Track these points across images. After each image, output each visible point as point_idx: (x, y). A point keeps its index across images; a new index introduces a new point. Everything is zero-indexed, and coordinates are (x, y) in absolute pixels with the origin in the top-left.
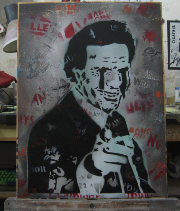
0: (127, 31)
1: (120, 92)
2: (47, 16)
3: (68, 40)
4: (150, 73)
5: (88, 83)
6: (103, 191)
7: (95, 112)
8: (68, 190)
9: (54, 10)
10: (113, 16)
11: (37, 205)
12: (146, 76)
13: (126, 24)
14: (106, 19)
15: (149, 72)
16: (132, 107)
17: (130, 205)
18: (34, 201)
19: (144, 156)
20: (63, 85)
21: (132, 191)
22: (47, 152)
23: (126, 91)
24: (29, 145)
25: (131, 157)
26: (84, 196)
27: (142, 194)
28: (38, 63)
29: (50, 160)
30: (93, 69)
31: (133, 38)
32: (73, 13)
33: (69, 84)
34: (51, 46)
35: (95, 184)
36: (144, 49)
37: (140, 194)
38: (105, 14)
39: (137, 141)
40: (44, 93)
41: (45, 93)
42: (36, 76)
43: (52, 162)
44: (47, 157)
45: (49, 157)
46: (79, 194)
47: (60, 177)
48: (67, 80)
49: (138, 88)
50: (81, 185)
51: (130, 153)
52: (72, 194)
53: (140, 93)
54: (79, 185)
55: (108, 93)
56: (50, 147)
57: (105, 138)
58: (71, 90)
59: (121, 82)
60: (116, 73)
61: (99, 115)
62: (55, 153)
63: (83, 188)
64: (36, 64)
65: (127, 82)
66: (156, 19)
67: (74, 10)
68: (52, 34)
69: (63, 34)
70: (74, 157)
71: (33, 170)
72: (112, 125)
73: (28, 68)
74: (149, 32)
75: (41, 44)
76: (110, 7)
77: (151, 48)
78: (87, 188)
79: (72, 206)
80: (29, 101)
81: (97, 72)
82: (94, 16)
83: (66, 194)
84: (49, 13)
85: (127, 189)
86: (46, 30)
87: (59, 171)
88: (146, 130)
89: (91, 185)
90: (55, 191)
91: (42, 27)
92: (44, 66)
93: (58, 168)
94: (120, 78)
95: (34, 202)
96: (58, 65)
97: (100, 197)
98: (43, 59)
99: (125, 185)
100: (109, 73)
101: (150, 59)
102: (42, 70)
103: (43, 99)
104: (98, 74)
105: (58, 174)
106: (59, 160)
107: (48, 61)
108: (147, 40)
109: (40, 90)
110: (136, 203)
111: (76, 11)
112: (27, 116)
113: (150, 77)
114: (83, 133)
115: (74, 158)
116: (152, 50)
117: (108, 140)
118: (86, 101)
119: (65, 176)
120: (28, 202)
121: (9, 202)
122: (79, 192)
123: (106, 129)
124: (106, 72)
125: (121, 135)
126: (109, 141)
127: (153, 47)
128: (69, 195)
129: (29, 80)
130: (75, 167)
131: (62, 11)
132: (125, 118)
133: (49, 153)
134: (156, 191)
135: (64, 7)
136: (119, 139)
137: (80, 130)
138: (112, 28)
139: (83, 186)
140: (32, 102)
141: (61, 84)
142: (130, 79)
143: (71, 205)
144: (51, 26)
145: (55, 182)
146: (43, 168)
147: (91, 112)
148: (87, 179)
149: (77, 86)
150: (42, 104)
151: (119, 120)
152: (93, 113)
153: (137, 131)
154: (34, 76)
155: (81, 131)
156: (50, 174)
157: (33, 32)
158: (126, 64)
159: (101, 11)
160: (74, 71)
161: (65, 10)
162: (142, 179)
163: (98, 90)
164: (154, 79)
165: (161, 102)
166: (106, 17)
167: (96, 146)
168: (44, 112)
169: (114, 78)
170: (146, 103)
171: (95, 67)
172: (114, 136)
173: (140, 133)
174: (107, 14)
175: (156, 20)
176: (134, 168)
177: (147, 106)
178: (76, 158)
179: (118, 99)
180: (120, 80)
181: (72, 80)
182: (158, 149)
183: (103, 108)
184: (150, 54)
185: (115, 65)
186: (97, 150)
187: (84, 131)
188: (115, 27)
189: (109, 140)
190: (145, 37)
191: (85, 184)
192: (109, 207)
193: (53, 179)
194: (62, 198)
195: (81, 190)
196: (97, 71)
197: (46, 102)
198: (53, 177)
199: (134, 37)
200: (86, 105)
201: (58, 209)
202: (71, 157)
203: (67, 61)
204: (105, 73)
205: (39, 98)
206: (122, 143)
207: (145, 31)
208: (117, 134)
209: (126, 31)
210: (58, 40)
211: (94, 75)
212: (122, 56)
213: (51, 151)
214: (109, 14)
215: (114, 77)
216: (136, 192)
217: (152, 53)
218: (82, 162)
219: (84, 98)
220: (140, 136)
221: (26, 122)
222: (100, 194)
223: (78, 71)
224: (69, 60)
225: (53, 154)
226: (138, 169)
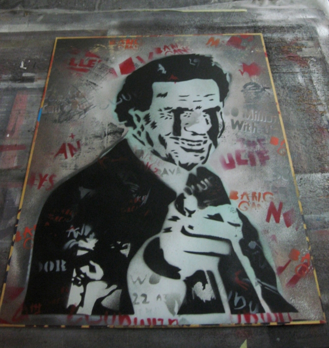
0: (215, 65)
1: (208, 139)
2: (96, 50)
3: (125, 76)
4: (257, 114)
5: (154, 128)
6: (183, 310)
7: (165, 169)
8: (109, 307)
9: (107, 45)
10: (192, 50)
12: (251, 118)
13: (212, 58)
14: (183, 53)
15: (254, 112)
16: (231, 160)
19: (263, 239)
20: (112, 131)
21: (247, 308)
22: (72, 233)
23: (219, 137)
25: (238, 241)
26: (142, 322)
27: (269, 315)
28: (75, 103)
29: (77, 247)
30: (163, 110)
31: (225, 72)
32: (134, 47)
33: (123, 130)
34: (97, 84)
35: (166, 296)
36: (244, 84)
37: (265, 315)
38: (180, 47)
39: (245, 213)
40: (78, 143)
41: (80, 142)
42: (69, 120)
43: (80, 253)
44: (71, 243)
45: (76, 243)
46: (132, 317)
47: (94, 280)
48: (120, 124)
49: (240, 134)
50: (136, 298)
51: (236, 235)
52: (117, 317)
53: (243, 140)
54: (133, 298)
56: (78, 225)
57: (185, 210)
58: (125, 138)
59: (210, 126)
60: (200, 114)
61: (172, 173)
62: (88, 236)
63: (141, 303)
64: (71, 105)
65: (219, 125)
66: (257, 51)
68: (101, 70)
69: (117, 69)
70: (125, 243)
71: (41, 268)
72: (197, 189)
73: (58, 109)
74: (249, 65)
75: (83, 81)
77: (255, 83)
78: (148, 302)
80: (52, 154)
81: (169, 114)
82: (165, 50)
83: (103, 317)
84: (98, 48)
85: (236, 304)
86: (92, 65)
87: (92, 269)
88: (262, 195)
89: (159, 297)
90: (80, 311)
91: (86, 62)
92: (83, 107)
93: (92, 263)
94: (207, 121)
96: (106, 106)
97: (177, 323)
98: (84, 99)
99: (230, 297)
100: (188, 115)
101: (254, 96)
102: (80, 113)
103: (76, 151)
104: (172, 116)
105: (91, 275)
106: (94, 248)
107: (90, 101)
108: (246, 74)
109: (73, 138)
111: (137, 45)
112: (43, 176)
113: (257, 119)
114: (143, 202)
115: (124, 245)
116: (256, 86)
117: (191, 213)
118: (150, 153)
119: (104, 279)
122: (132, 312)
123: (186, 195)
124: (183, 113)
125: (215, 205)
126: (193, 215)
127: (257, 82)
128: (110, 317)
129: (58, 125)
131: (118, 46)
133: (76, 235)
134: (298, 309)
135: (121, 42)
136: (212, 210)
137: (138, 198)
138: (192, 63)
139: (140, 299)
140: (57, 155)
141: (109, 130)
142: (225, 121)
144: (100, 61)
145: (82, 291)
146: (61, 264)
147: (158, 168)
148: (149, 284)
149: (135, 132)
150: (74, 157)
151: (210, 181)
152: (162, 170)
153: (245, 197)
154: (66, 120)
155: (141, 199)
156: (75, 274)
157: (72, 69)
159: (174, 45)
161: (122, 45)
162: (264, 283)
163: (171, 138)
164: (265, 121)
165: (281, 152)
166: (181, 51)
167: (168, 224)
168: (75, 169)
169: (197, 121)
170: (255, 154)
171: (166, 107)
173: (251, 200)
174: (183, 48)
176: (245, 262)
178: (129, 245)
179: (206, 149)
180: (208, 123)
181: (127, 125)
182: (288, 225)
183: (179, 162)
184: (254, 89)
185: (198, 104)
186: (171, 231)
187: (144, 199)
188: (195, 61)
189: (194, 212)
190: (242, 71)
191: (145, 296)
193: (79, 285)
195: (136, 308)
196: (170, 112)
197: (81, 154)
198: (79, 281)
199: (225, 70)
200: (150, 158)
202: (119, 243)
203: (121, 101)
206: (218, 217)
207: (242, 65)
208: (207, 203)
210: (110, 76)
211: (164, 118)
212: (209, 93)
213: (80, 232)
214: (186, 47)
215: (198, 119)
216: (256, 310)
217: (257, 89)
218: (141, 252)
219: (147, 148)
220: (251, 205)
221: (40, 185)
222: (177, 317)
223: (138, 112)
224: (123, 100)
225: (84, 238)
226: (254, 265)
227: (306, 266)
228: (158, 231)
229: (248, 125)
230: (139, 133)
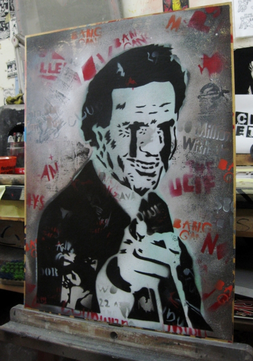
0: (174, 60)
1: (160, 161)
2: (60, 49)
3: (88, 82)
4: (210, 129)
5: (113, 148)
6: (132, 315)
7: (122, 194)
8: (85, 306)
9: (69, 41)
10: (151, 38)
11: (45, 321)
12: (204, 134)
13: (171, 49)
14: (141, 44)
15: (208, 126)
16: (179, 186)
17: (167, 344)
18: (43, 315)
19: (196, 267)
20: (80, 152)
21: (175, 322)
22: (59, 248)
23: (170, 159)
24: (38, 236)
25: (176, 267)
26: (105, 319)
27: (190, 329)
28: (49, 120)
29: (63, 259)
30: (121, 125)
31: (183, 71)
32: (94, 41)
33: (88, 150)
34: (65, 95)
35: (121, 304)
36: (201, 87)
37: (188, 329)
38: (139, 36)
39: (185, 242)
40: (56, 164)
42: (47, 139)
43: (66, 264)
44: (59, 256)
45: (62, 256)
46: (99, 315)
47: (75, 285)
48: (86, 144)
49: (190, 155)
50: (102, 301)
51: (174, 261)
53: (193, 162)
54: (99, 302)
55: (142, 162)
56: (63, 241)
57: (137, 235)
58: (90, 159)
59: (163, 145)
60: (155, 130)
61: (128, 198)
62: (69, 251)
63: (105, 306)
64: (46, 122)
65: (172, 144)
67: (95, 37)
68: (67, 76)
69: (81, 75)
70: (94, 259)
71: (43, 272)
73: (37, 128)
74: (210, 56)
75: (53, 92)
76: (146, 24)
77: (213, 85)
78: (109, 306)
79: (87, 331)
80: (39, 176)
81: (126, 130)
82: (124, 42)
84: (62, 46)
85: (168, 317)
86: (59, 71)
87: (74, 277)
88: (201, 226)
89: (116, 303)
90: (68, 305)
91: (53, 68)
92: (56, 124)
93: (73, 272)
94: (160, 138)
95: (41, 316)
96: (74, 123)
97: (127, 324)
98: (56, 114)
99: (164, 311)
100: (144, 131)
101: (211, 104)
102: (54, 131)
103: (55, 173)
104: (129, 133)
105: (73, 281)
106: (74, 261)
107: (61, 117)
108: (205, 71)
109: (52, 159)
110: (177, 343)
111: (97, 37)
112: (36, 196)
113: (209, 136)
114: (106, 225)
115: (93, 261)
116: (215, 88)
117: (142, 237)
118: (110, 175)
119: (81, 285)
120: (36, 315)
121: (15, 312)
122: (99, 312)
123: (138, 220)
124: (139, 129)
125: (161, 232)
126: (142, 240)
127: (216, 83)
128: (86, 313)
129: (39, 145)
130: (95, 274)
131: (79, 41)
132: (167, 203)
133: (62, 250)
134: (213, 329)
135: (82, 34)
136: (158, 237)
138: (150, 58)
139: (104, 303)
140: (42, 177)
141: (78, 151)
142: (177, 139)
143: (86, 329)
144: (65, 64)
145: (69, 292)
146: (55, 271)
147: (117, 192)
148: (110, 293)
149: (98, 153)
150: (54, 179)
151: (159, 207)
152: (120, 194)
153: (187, 226)
154: (44, 140)
155: (104, 222)
156: (63, 280)
157: (43, 76)
158: (172, 115)
159: (133, 32)
160: (96, 129)
161: (83, 38)
162: (191, 305)
163: (128, 159)
164: (217, 139)
165: (228, 178)
166: (140, 41)
167: (124, 246)
168: (56, 191)
169: (151, 139)
170: (202, 180)
171: (124, 122)
172: (150, 231)
173: (191, 230)
174: (142, 36)
175: (222, 34)
176: (179, 285)
177: (203, 186)
178: (97, 261)
179: (157, 173)
180: (161, 142)
181: (92, 144)
182: (219, 258)
183: (134, 186)
184: (210, 94)
185: (153, 117)
186: (126, 253)
187: (107, 222)
188: (154, 55)
189: (143, 237)
190: (202, 66)
191: (107, 301)
192: (137, 342)
193: (67, 288)
194: (76, 317)
195: (101, 309)
197: (59, 176)
198: (66, 285)
199: (184, 68)
200: (111, 181)
201: (70, 331)
202: (90, 258)
203: (86, 116)
204: (138, 132)
205: (50, 171)
206: (161, 244)
207: (202, 57)
208: (154, 230)
209: (172, 60)
210: (74, 84)
211: (123, 135)
212: (165, 102)
213: (64, 247)
214: (145, 35)
215: (152, 137)
216: (182, 324)
217: (215, 94)
218: (104, 268)
219: (108, 171)
220: (190, 235)
221: (35, 205)
222: (127, 319)
223: (100, 129)
224: (87, 114)
225: (67, 252)
226: (185, 289)
227: (227, 296)
228: (116, 252)
229: (199, 143)
230: (102, 153)
